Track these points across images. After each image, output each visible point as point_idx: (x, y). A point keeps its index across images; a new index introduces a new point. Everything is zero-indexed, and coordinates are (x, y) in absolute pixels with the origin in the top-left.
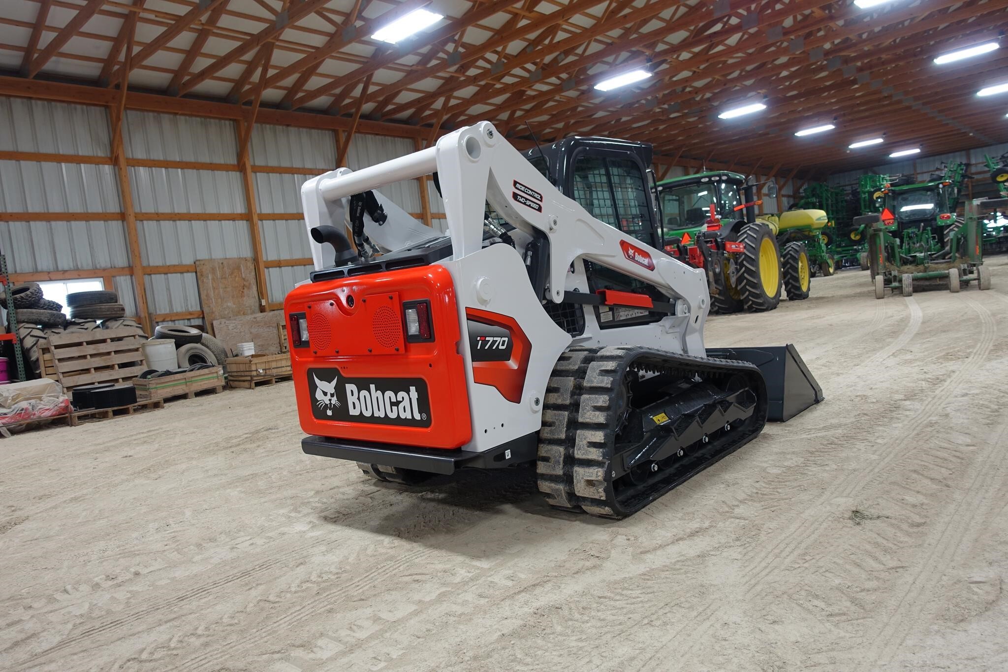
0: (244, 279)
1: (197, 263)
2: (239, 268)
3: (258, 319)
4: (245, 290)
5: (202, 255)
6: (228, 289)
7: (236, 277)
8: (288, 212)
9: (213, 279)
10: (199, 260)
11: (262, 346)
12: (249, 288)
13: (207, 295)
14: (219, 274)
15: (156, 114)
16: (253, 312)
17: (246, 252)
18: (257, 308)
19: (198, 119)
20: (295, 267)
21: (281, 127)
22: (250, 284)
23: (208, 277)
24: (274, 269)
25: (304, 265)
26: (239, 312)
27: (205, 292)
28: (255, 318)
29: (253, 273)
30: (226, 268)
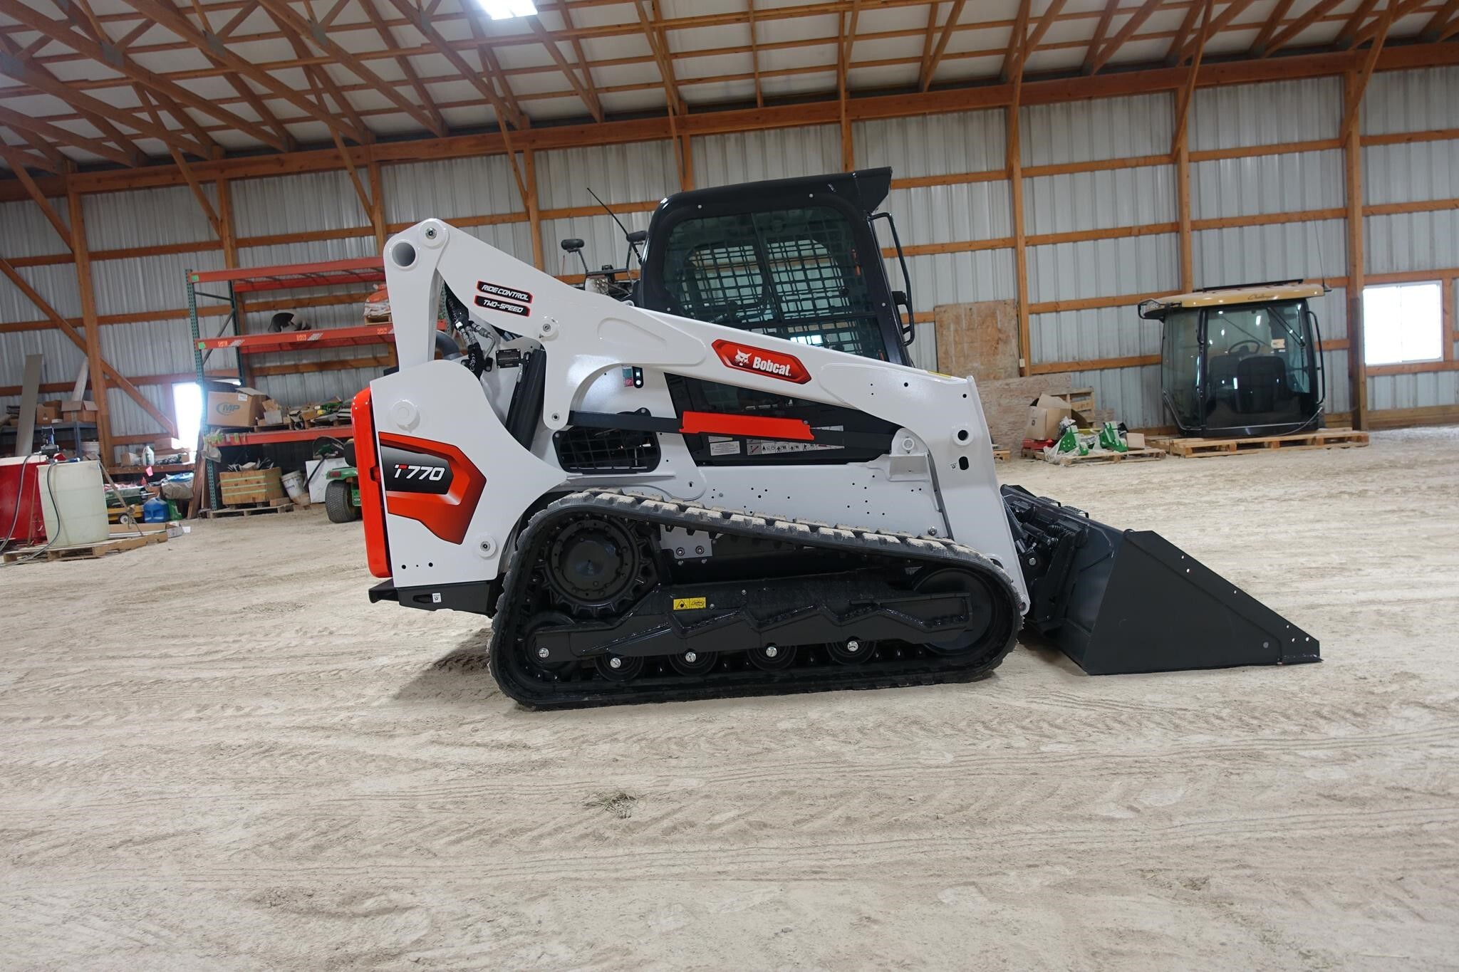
0: (1000, 331)
1: (937, 310)
2: (993, 315)
3: (1013, 386)
4: (1001, 346)
5: (946, 298)
6: (976, 344)
7: (988, 327)
8: (1079, 230)
9: (956, 331)
10: (940, 306)
11: (1014, 423)
12: (1006, 342)
13: (946, 352)
14: (964, 324)
15: (900, 119)
16: (1010, 376)
17: (1008, 293)
18: (1016, 371)
19: (956, 115)
20: (1083, 311)
21: (1079, 103)
22: (1008, 336)
23: (949, 328)
24: (1048, 315)
25: (1099, 308)
26: (988, 376)
27: (944, 347)
28: (1007, 384)
29: (1014, 322)
30: (975, 316)
